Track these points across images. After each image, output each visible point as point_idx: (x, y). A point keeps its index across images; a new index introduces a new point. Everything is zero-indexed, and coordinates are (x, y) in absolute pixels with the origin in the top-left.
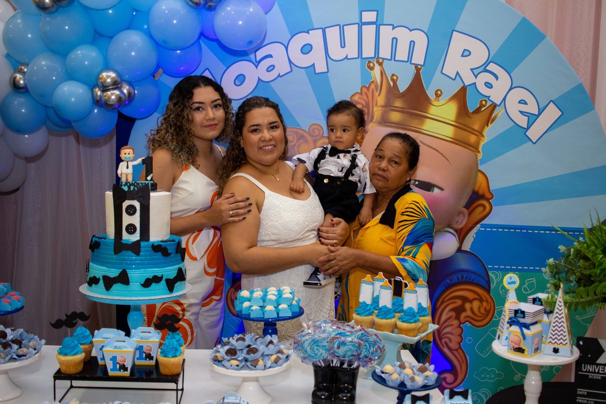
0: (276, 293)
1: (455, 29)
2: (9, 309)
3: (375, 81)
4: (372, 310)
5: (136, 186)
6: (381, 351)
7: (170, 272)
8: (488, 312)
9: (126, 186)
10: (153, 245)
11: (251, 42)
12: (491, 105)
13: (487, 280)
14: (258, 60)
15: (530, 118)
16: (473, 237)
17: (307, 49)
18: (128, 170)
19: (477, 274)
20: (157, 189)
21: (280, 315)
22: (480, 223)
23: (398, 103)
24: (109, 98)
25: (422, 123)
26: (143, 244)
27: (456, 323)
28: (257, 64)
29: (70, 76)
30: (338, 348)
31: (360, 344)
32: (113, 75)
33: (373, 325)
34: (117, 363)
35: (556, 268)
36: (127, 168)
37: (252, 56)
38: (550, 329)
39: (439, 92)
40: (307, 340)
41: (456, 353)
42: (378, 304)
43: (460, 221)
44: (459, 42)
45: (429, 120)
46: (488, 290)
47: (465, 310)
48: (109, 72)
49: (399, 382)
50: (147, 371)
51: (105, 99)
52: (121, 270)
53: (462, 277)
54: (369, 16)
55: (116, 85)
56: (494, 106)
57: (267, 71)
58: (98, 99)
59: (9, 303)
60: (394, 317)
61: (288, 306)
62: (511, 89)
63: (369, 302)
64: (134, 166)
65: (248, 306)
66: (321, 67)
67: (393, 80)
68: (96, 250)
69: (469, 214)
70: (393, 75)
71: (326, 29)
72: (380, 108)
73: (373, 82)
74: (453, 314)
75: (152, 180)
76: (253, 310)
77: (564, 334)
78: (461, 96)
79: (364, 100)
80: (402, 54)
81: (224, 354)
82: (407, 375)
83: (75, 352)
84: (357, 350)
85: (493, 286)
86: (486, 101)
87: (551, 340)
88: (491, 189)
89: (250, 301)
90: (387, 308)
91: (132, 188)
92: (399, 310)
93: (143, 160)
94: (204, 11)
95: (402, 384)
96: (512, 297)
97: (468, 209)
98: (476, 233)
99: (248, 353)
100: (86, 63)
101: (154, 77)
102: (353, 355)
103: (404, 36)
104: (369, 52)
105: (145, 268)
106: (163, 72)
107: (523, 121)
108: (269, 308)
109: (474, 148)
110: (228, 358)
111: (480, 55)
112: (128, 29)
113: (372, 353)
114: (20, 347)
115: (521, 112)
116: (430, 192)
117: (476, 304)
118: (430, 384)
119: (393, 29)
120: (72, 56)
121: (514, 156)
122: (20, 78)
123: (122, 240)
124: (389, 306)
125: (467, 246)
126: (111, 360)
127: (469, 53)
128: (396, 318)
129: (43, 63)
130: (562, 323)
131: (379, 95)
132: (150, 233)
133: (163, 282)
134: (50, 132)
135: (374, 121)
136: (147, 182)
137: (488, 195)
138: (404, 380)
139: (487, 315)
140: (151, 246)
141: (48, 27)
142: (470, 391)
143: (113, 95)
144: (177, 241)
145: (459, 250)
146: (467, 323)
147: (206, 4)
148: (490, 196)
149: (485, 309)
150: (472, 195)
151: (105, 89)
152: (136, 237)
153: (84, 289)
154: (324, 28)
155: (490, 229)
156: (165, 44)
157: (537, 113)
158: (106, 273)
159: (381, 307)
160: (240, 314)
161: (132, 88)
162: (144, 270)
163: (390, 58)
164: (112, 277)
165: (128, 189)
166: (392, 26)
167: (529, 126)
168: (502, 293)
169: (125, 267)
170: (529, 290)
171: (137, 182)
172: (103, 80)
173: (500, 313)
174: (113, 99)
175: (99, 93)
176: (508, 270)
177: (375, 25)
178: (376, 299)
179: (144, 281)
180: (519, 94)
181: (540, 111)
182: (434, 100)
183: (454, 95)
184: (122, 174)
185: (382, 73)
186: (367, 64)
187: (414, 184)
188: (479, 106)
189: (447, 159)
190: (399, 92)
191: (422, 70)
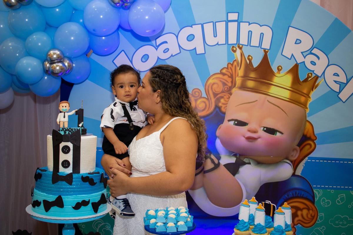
0: (175, 212)
1: (291, 26)
3: (237, 60)
4: (249, 226)
5: (71, 132)
7: (95, 197)
8: (313, 217)
9: (63, 131)
10: (82, 176)
11: (154, 31)
12: (315, 77)
13: (312, 195)
14: (157, 45)
15: (341, 86)
16: (303, 166)
17: (192, 37)
18: (64, 119)
19: (305, 191)
20: (86, 133)
21: (179, 230)
22: (308, 157)
23: (252, 75)
24: (55, 68)
25: (269, 88)
28: (157, 47)
29: (29, 53)
32: (58, 52)
36: (64, 117)
37: (153, 42)
39: (280, 68)
42: (254, 222)
43: (294, 155)
44: (293, 34)
45: (273, 87)
46: (313, 202)
48: (55, 51)
51: (52, 69)
52: (57, 196)
54: (233, 16)
55: (60, 60)
56: (317, 77)
57: (164, 52)
58: (47, 69)
60: (266, 232)
61: (185, 222)
62: (328, 66)
63: (246, 220)
64: (69, 116)
65: (154, 222)
66: (200, 50)
67: (249, 59)
68: (38, 180)
69: (301, 150)
70: (249, 56)
71: (204, 25)
72: (240, 78)
73: (235, 60)
75: (82, 126)
76: (158, 226)
78: (295, 71)
79: (229, 72)
80: (255, 42)
86: (312, 74)
88: (315, 133)
89: (155, 218)
90: (261, 225)
92: (269, 226)
93: (76, 111)
94: (121, 10)
97: (299, 147)
98: (305, 163)
100: (40, 44)
101: (87, 55)
103: (256, 30)
104: (232, 40)
105: (76, 194)
106: (93, 52)
107: (336, 88)
108: (171, 224)
109: (303, 105)
111: (307, 43)
112: (69, 21)
115: (335, 82)
116: (274, 136)
119: (249, 25)
120: (30, 39)
121: (329, 111)
123: (58, 172)
124: (263, 223)
125: (299, 172)
127: (300, 42)
128: (268, 233)
129: (10, 44)
131: (240, 69)
132: (81, 167)
133: (90, 205)
134: (16, 93)
135: (236, 86)
136: (78, 128)
137: (313, 138)
139: (313, 219)
140: (81, 178)
141: (14, 20)
143: (57, 67)
144: (101, 173)
145: (294, 175)
146: (299, 224)
147: (123, 4)
148: (315, 138)
149: (311, 215)
150: (302, 138)
151: (52, 62)
152: (69, 170)
153: (29, 209)
154: (202, 24)
155: (314, 161)
156: (94, 32)
157: (345, 82)
158: (46, 198)
159: (256, 224)
160: (147, 228)
161: (71, 63)
162: (75, 196)
163: (247, 45)
164: (50, 201)
165: (64, 133)
166: (248, 23)
167: (340, 91)
168: (323, 204)
169: (60, 194)
170: (341, 202)
171: (71, 128)
172: (50, 56)
173: (321, 218)
174: (57, 69)
175: (48, 65)
176: (327, 188)
177: (237, 22)
178: (250, 217)
179: (75, 204)
180: (334, 69)
181: (348, 81)
182: (277, 73)
183: (290, 70)
184: (60, 121)
185: (242, 55)
186: (232, 48)
187: (263, 130)
188: (307, 77)
189: (285, 113)
190: (253, 67)
191: (268, 53)
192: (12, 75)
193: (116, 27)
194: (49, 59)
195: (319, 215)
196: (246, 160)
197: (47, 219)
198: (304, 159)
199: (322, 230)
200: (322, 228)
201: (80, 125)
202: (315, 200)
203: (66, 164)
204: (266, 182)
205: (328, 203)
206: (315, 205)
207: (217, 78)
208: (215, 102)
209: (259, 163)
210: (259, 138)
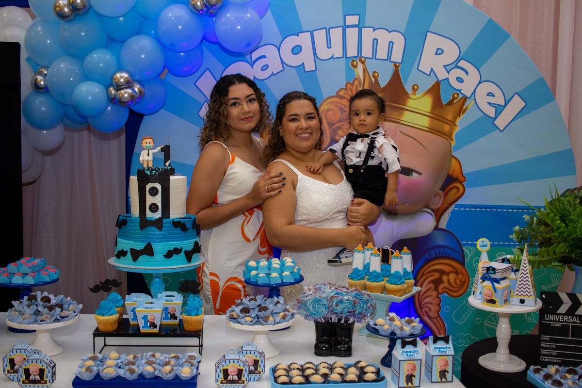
0: (279, 262)
1: (429, 30)
2: (48, 279)
3: (358, 78)
5: (157, 171)
6: (373, 308)
7: (188, 245)
8: (463, 283)
9: (149, 171)
10: (173, 221)
11: (248, 45)
12: (462, 98)
13: (462, 254)
14: (253, 60)
15: (497, 109)
17: (298, 49)
18: (148, 157)
19: (452, 249)
20: (175, 173)
21: (284, 281)
22: (455, 204)
24: (123, 95)
25: (401, 115)
26: (165, 220)
27: (434, 293)
28: (252, 64)
29: (88, 77)
30: (337, 305)
31: (355, 302)
32: (126, 75)
33: (365, 287)
34: (148, 321)
35: (522, 234)
36: (148, 155)
37: (248, 57)
38: (517, 283)
39: (416, 87)
40: (309, 299)
41: (435, 320)
42: (369, 270)
43: (437, 202)
44: (433, 42)
45: (407, 112)
47: (442, 282)
48: (122, 73)
49: (390, 331)
50: (172, 329)
51: (119, 97)
52: (146, 244)
53: (440, 252)
54: (352, 20)
55: (129, 84)
56: (465, 99)
57: (262, 70)
58: (113, 97)
59: (47, 274)
60: (383, 281)
61: (291, 273)
62: (480, 83)
63: (361, 268)
65: (255, 274)
66: (310, 66)
67: (374, 76)
68: (123, 227)
69: (445, 196)
70: (374, 72)
71: (314, 32)
73: (356, 78)
74: (432, 286)
75: (169, 165)
76: (260, 277)
77: (529, 287)
78: (435, 90)
79: (349, 94)
80: (382, 53)
81: (239, 312)
82: (397, 326)
83: (111, 312)
84: (352, 307)
85: (467, 260)
86: (458, 94)
87: (518, 292)
88: (464, 173)
89: (257, 270)
90: (377, 272)
91: (154, 172)
92: (387, 274)
93: (161, 148)
94: (206, 18)
95: (393, 333)
96: (484, 258)
97: (443, 191)
98: (451, 213)
99: (259, 311)
100: (101, 65)
102: (350, 312)
103: (384, 37)
104: (352, 52)
105: (168, 241)
106: (169, 72)
107: (491, 112)
108: (275, 275)
109: (448, 136)
110: (243, 315)
111: (452, 53)
112: (137, 34)
113: (366, 310)
114: (62, 311)
115: (490, 104)
116: (409, 177)
117: (452, 277)
118: (416, 332)
119: (373, 31)
120: (89, 59)
121: (483, 142)
122: (41, 80)
123: (146, 217)
124: (379, 270)
125: (443, 224)
126: (142, 318)
127: (441, 52)
128: (385, 281)
129: (62, 66)
130: (527, 278)
132: (170, 211)
133: (183, 253)
134: (66, 128)
136: (166, 167)
137: (461, 179)
138: (394, 330)
139: (463, 286)
140: (172, 222)
141: (67, 34)
142: (450, 336)
143: (126, 93)
144: (193, 218)
145: (436, 228)
147: (208, 11)
148: (463, 179)
149: (461, 281)
150: (446, 179)
151: (119, 88)
152: (158, 215)
153: (113, 261)
154: (312, 31)
155: (463, 209)
156: (172, 47)
157: (503, 105)
158: (133, 246)
159: (371, 272)
160: (248, 281)
161: (142, 88)
162: (166, 243)
163: (371, 57)
164: (138, 249)
165: (151, 173)
166: (373, 29)
167: (497, 116)
169: (150, 241)
171: (158, 167)
172: (116, 80)
174: (126, 97)
175: (113, 92)
177: (358, 28)
178: (367, 266)
179: (166, 253)
180: (487, 87)
181: (507, 103)
182: (412, 94)
183: (429, 89)
184: (143, 161)
185: (365, 71)
186: (351, 63)
188: (451, 98)
189: (424, 147)
190: (380, 87)
191: (400, 67)
192: (63, 105)
193: (200, 39)
194: (114, 84)
201: (167, 164)
203: (154, 208)
204: (400, 239)
207: (332, 102)
208: (331, 134)
209: (390, 213)
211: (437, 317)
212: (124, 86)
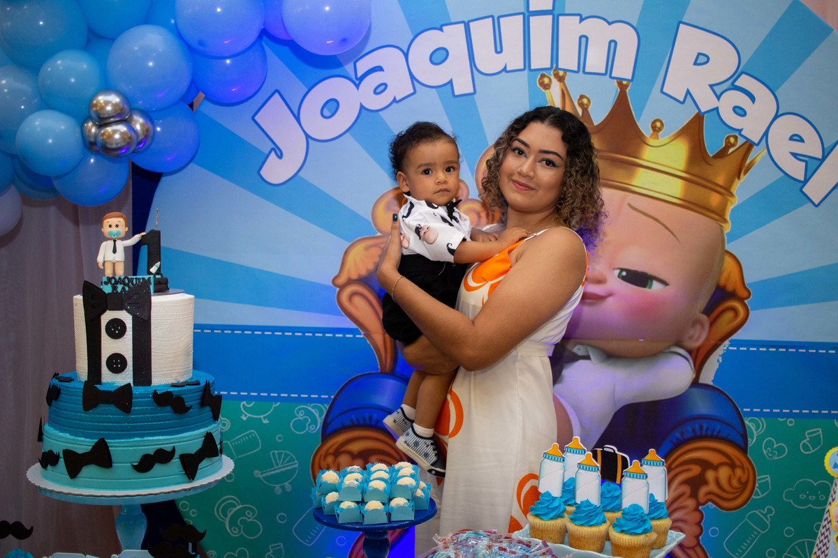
0: (386, 476)
1: (683, 21)
4: (563, 507)
5: (128, 285)
7: (189, 440)
9: (109, 285)
10: (155, 392)
11: (344, 40)
13: (742, 431)
14: (359, 75)
15: (809, 165)
16: (718, 361)
17: (442, 54)
18: (115, 255)
19: (725, 423)
20: (167, 289)
21: (393, 519)
22: (730, 339)
24: (110, 136)
25: (631, 175)
26: (137, 390)
28: (358, 81)
29: (47, 101)
32: (115, 99)
36: (115, 251)
37: (349, 68)
39: (658, 124)
41: (691, 552)
42: (574, 498)
43: (696, 336)
44: (689, 41)
45: (642, 170)
46: (743, 449)
47: (705, 483)
48: (109, 95)
51: (103, 139)
52: (96, 441)
53: (701, 427)
55: (122, 117)
56: (749, 145)
57: (375, 92)
58: (92, 140)
60: (605, 522)
61: (408, 500)
62: (776, 117)
63: (556, 492)
65: (335, 500)
66: (463, 86)
67: (581, 105)
69: (712, 324)
70: (582, 97)
71: (471, 24)
74: (686, 489)
75: (158, 272)
76: (343, 509)
78: (694, 130)
80: (596, 61)
85: (751, 442)
86: (736, 138)
88: (746, 282)
89: (338, 491)
90: (591, 505)
91: (120, 287)
92: (612, 506)
93: (142, 236)
97: (708, 316)
98: (723, 356)
100: (73, 80)
101: (191, 106)
103: (599, 33)
104: (541, 59)
105: (141, 436)
106: (205, 98)
107: (797, 170)
108: (374, 505)
109: (717, 214)
111: (724, 61)
112: (144, 23)
115: (794, 155)
116: (646, 289)
117: (724, 473)
119: (580, 22)
120: (48, 68)
121: (779, 227)
123: (100, 382)
124: (595, 501)
125: (708, 377)
127: (705, 59)
128: (608, 523)
129: (4, 82)
132: (153, 369)
133: (176, 461)
136: (147, 277)
137: (742, 293)
139: (744, 490)
140: (152, 395)
141: (9, 23)
143: (116, 133)
144: (203, 384)
145: (695, 383)
146: (710, 503)
148: (745, 294)
149: (739, 480)
150: (715, 292)
151: (103, 123)
152: (126, 378)
154: (466, 21)
155: (745, 349)
156: (201, 48)
157: (820, 156)
158: (70, 445)
159: (579, 503)
161: (149, 123)
162: (139, 439)
163: (576, 69)
164: (80, 452)
165: (113, 290)
166: (578, 17)
167: (808, 177)
168: (767, 454)
169: (102, 434)
170: (811, 448)
171: (130, 277)
172: (98, 108)
173: (764, 487)
174: (116, 140)
175: (93, 130)
176: (777, 415)
177: (551, 16)
178: (569, 485)
179: (138, 459)
180: (790, 124)
181: (826, 154)
182: (651, 137)
183: (683, 128)
184: (104, 262)
185: (564, 94)
186: (539, 80)
187: (619, 276)
188: (724, 145)
189: (673, 234)
190: (593, 124)
191: (629, 88)
192: (13, 157)
194: (94, 115)
195: (760, 479)
196: (578, 350)
197: (72, 494)
198: (721, 344)
199: (765, 515)
200: (766, 510)
201: (154, 270)
202: (749, 443)
203: (117, 363)
204: (629, 403)
205: (781, 450)
206: (748, 456)
209: (610, 356)
210: (610, 295)
211: (696, 546)
212: (112, 120)
